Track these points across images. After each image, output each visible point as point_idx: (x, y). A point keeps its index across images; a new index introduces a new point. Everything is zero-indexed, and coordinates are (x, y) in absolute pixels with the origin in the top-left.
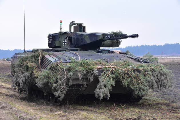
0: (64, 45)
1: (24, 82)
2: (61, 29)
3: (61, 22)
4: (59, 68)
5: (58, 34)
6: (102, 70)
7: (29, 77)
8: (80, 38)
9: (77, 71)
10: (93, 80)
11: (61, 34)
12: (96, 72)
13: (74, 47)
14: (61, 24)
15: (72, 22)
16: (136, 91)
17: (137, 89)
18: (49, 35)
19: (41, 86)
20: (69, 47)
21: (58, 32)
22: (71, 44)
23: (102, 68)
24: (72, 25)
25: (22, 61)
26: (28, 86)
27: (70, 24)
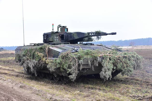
0: (56, 40)
1: (33, 67)
2: (53, 30)
3: (53, 25)
4: (69, 57)
5: (51, 33)
6: (103, 57)
7: (37, 63)
8: (69, 36)
9: (86, 58)
10: (98, 65)
11: (53, 33)
12: (99, 59)
13: (65, 42)
14: (53, 26)
15: (59, 25)
16: (126, 72)
17: (127, 70)
18: (44, 34)
19: (53, 70)
20: (61, 42)
21: (51, 32)
22: (62, 40)
23: (102, 56)
24: (59, 27)
25: (27, 52)
26: (36, 69)
27: (58, 26)
